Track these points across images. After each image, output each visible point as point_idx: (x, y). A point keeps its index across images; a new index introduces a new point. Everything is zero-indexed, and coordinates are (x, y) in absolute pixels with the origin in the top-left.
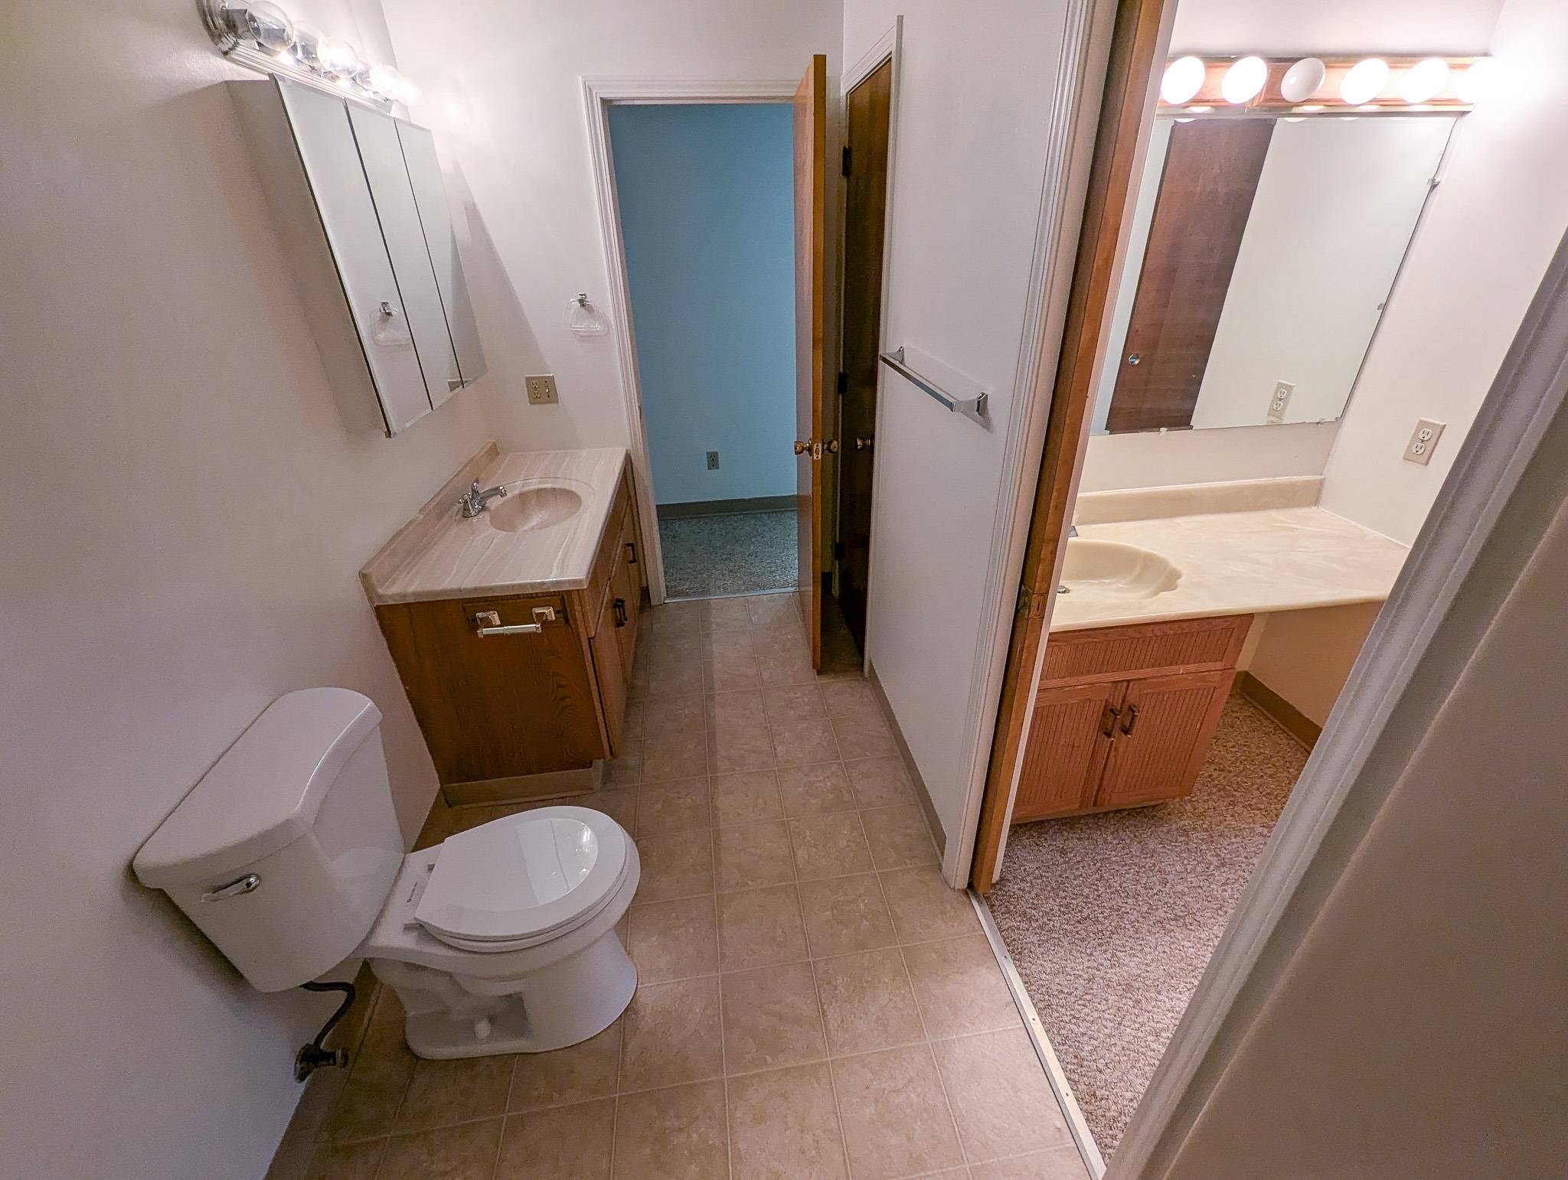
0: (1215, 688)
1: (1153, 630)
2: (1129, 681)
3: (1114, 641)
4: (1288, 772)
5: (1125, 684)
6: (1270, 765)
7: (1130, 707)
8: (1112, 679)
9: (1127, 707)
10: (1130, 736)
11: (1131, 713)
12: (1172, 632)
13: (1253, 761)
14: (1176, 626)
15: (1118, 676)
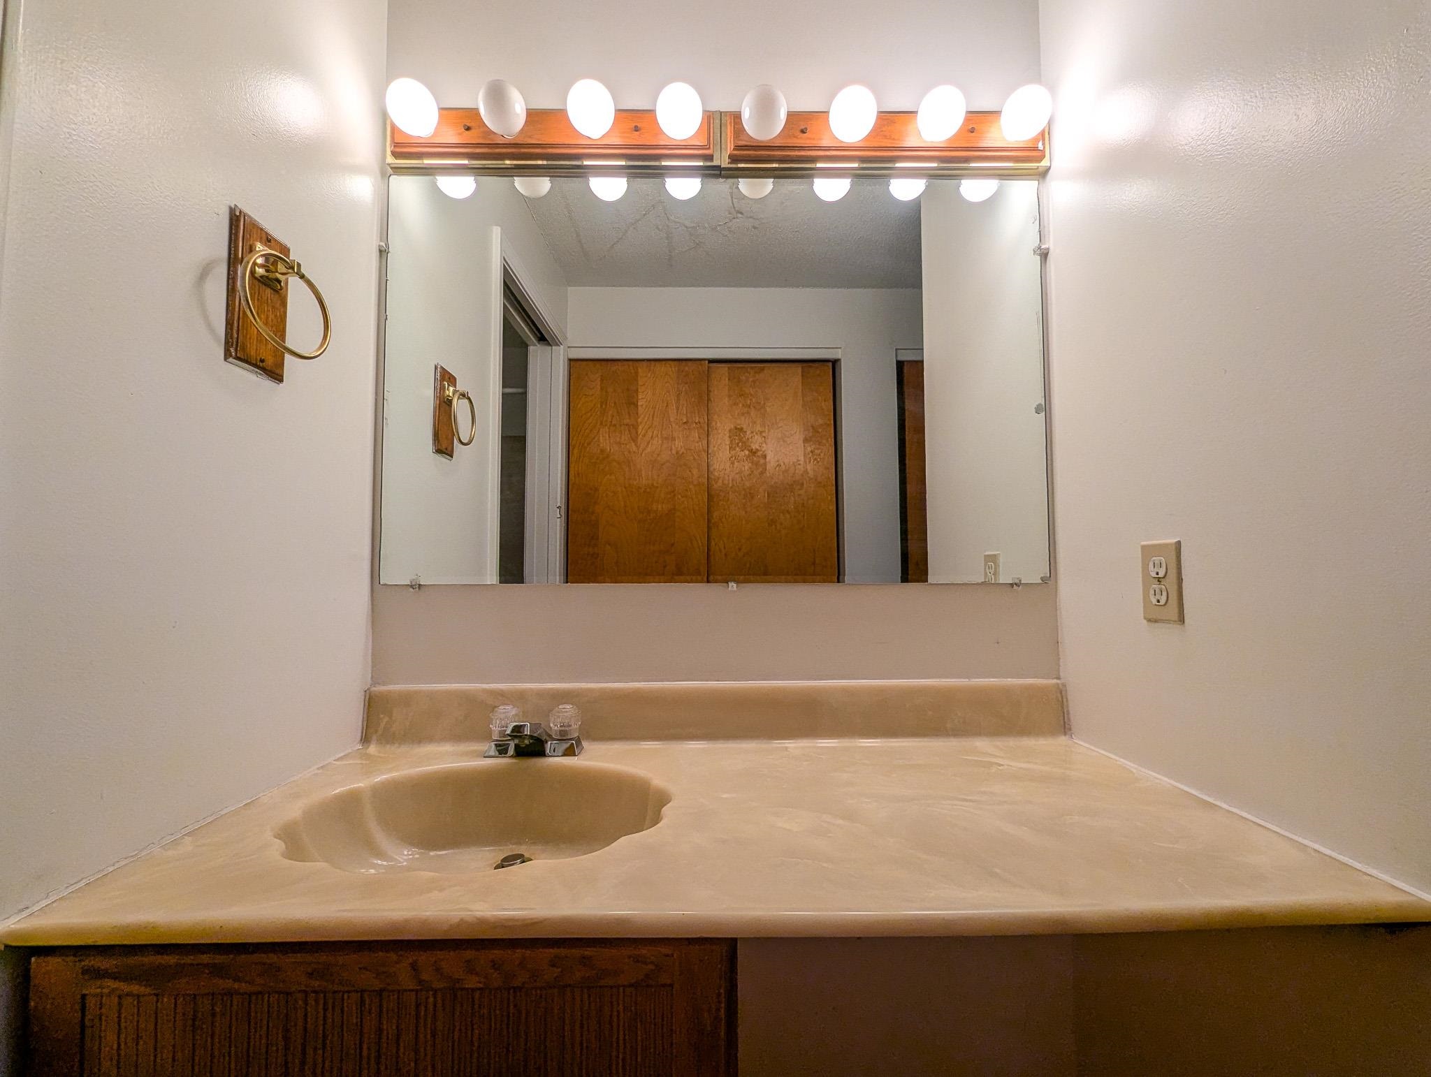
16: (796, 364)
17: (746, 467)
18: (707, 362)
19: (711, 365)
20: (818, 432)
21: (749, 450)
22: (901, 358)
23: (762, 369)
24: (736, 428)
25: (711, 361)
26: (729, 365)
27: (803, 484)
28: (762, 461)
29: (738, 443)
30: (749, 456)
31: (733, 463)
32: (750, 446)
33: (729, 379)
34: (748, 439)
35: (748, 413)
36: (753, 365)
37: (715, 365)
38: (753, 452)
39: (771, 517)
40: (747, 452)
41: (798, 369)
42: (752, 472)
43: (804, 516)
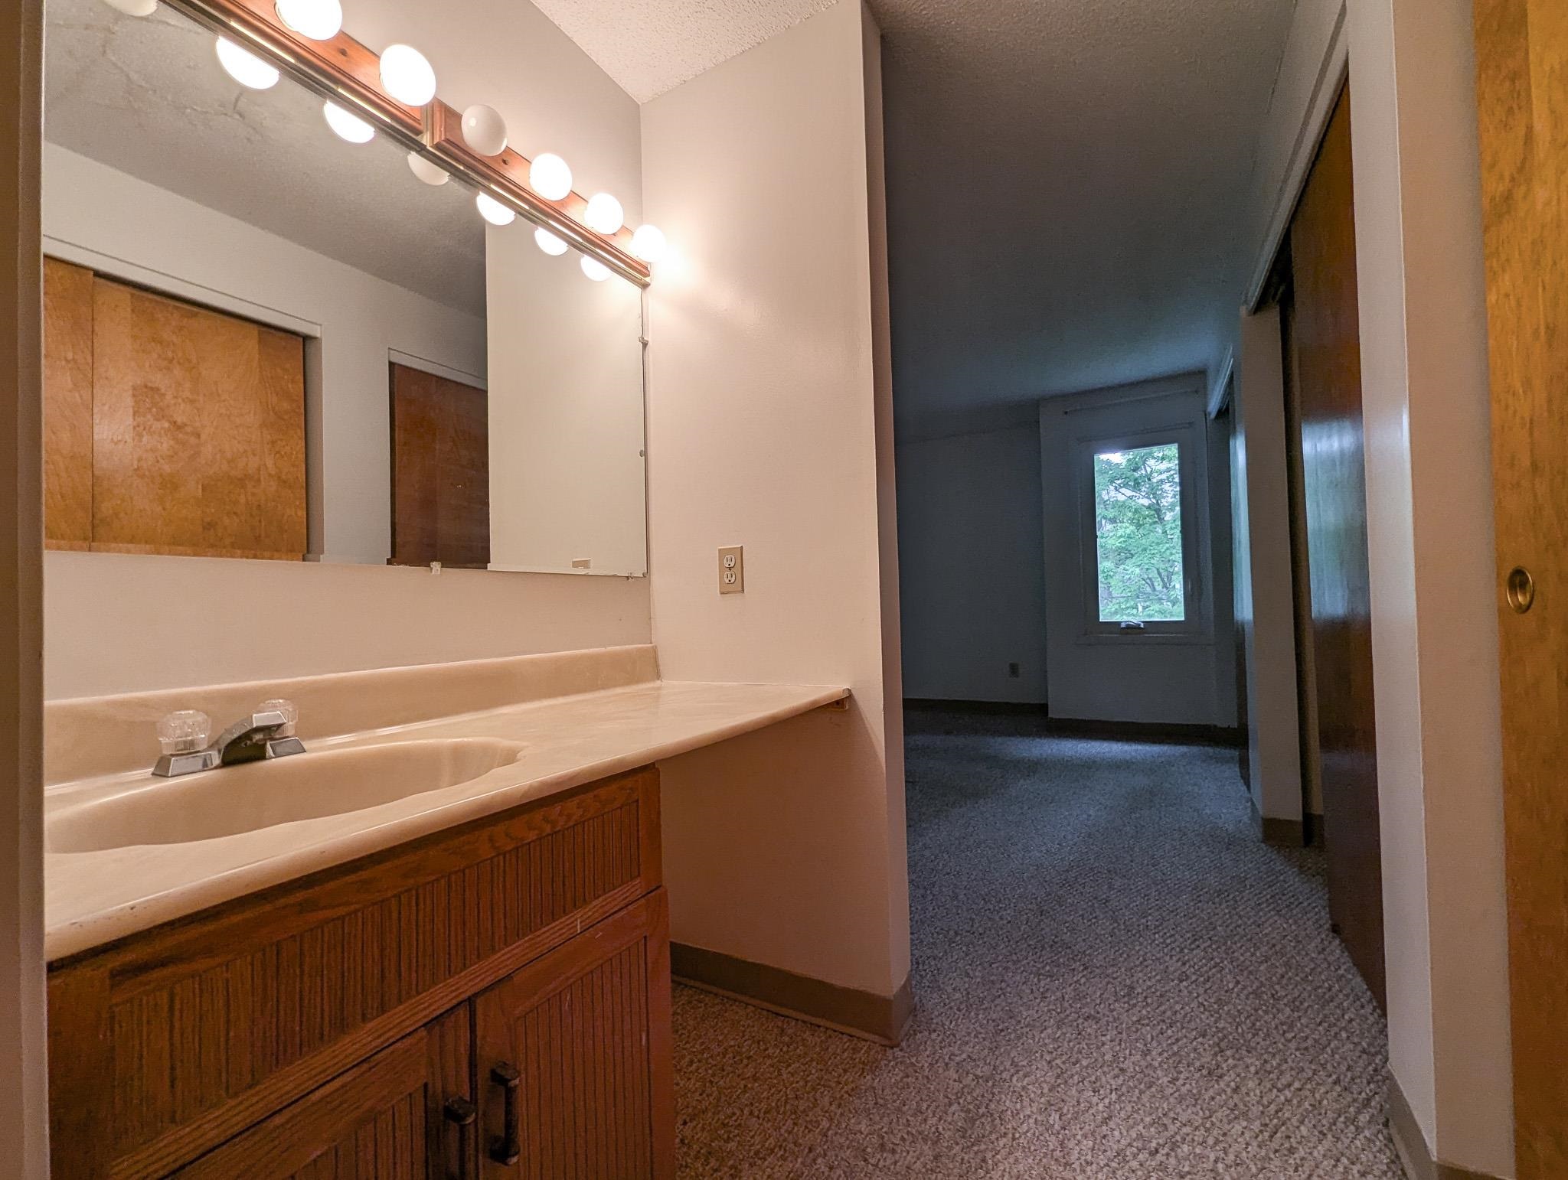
0: (645, 937)
1: (491, 840)
2: (471, 1001)
3: (398, 896)
4: (769, 1057)
5: (463, 1014)
6: (745, 1061)
7: (493, 1072)
8: (423, 1017)
9: (488, 1075)
10: (515, 1160)
11: (502, 1090)
12: (532, 836)
13: (723, 1070)
14: (538, 816)
15: (440, 997)
16: (252, 326)
17: (165, 445)
18: (92, 273)
19: (98, 280)
20: (283, 419)
21: (170, 422)
22: (393, 360)
23: (195, 315)
24: (146, 387)
25: (98, 274)
26: (135, 291)
27: (259, 480)
28: (193, 440)
29: (150, 409)
30: (169, 430)
31: (140, 436)
32: (172, 416)
33: (133, 311)
34: (168, 406)
35: (168, 369)
36: (178, 304)
37: (102, 281)
38: (178, 427)
39: (209, 519)
40: (166, 425)
41: (254, 330)
42: (176, 454)
43: (260, 521)
